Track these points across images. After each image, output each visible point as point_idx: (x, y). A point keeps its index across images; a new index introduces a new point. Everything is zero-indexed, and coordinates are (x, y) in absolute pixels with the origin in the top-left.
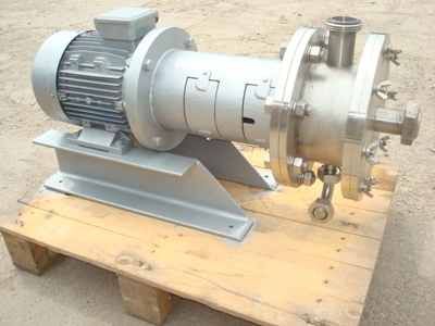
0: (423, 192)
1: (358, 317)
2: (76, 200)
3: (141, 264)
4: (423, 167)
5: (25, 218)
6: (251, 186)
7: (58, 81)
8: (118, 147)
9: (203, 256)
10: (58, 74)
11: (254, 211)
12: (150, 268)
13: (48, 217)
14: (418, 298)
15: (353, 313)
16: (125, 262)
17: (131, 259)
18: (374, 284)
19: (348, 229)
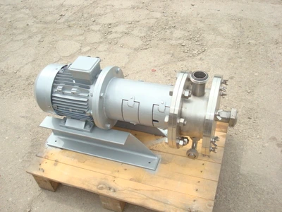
0: (243, 121)
1: (212, 208)
2: (67, 152)
3: (110, 189)
4: (243, 104)
5: (43, 166)
6: (156, 135)
7: (52, 100)
8: (88, 129)
9: (138, 181)
10: (52, 97)
11: (159, 151)
12: (115, 191)
13: (55, 165)
14: (240, 186)
15: (210, 206)
16: (102, 188)
17: (104, 187)
18: (219, 189)
19: (205, 158)
